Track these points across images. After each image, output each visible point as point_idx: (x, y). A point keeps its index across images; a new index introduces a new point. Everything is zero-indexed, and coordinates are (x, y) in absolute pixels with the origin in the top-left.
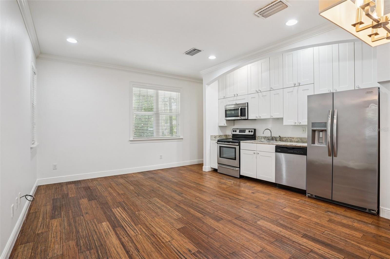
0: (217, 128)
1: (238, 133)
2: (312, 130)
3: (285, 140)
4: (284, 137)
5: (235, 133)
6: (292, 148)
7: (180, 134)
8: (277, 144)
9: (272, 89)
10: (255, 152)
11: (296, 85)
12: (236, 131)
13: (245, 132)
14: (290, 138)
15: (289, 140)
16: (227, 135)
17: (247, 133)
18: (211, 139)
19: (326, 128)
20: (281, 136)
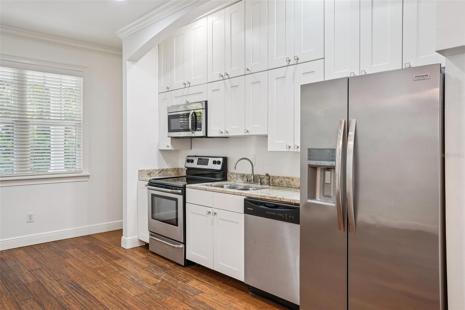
0: (155, 154)
1: (195, 165)
2: (309, 165)
3: (279, 183)
4: (276, 176)
5: (190, 165)
6: (274, 206)
7: (82, 167)
8: (247, 195)
9: (248, 72)
10: (210, 210)
11: (291, 63)
12: (192, 161)
13: (207, 165)
14: (287, 180)
15: (284, 183)
16: (178, 169)
17: (211, 166)
18: (139, 177)
19: (334, 162)
20: (270, 175)
